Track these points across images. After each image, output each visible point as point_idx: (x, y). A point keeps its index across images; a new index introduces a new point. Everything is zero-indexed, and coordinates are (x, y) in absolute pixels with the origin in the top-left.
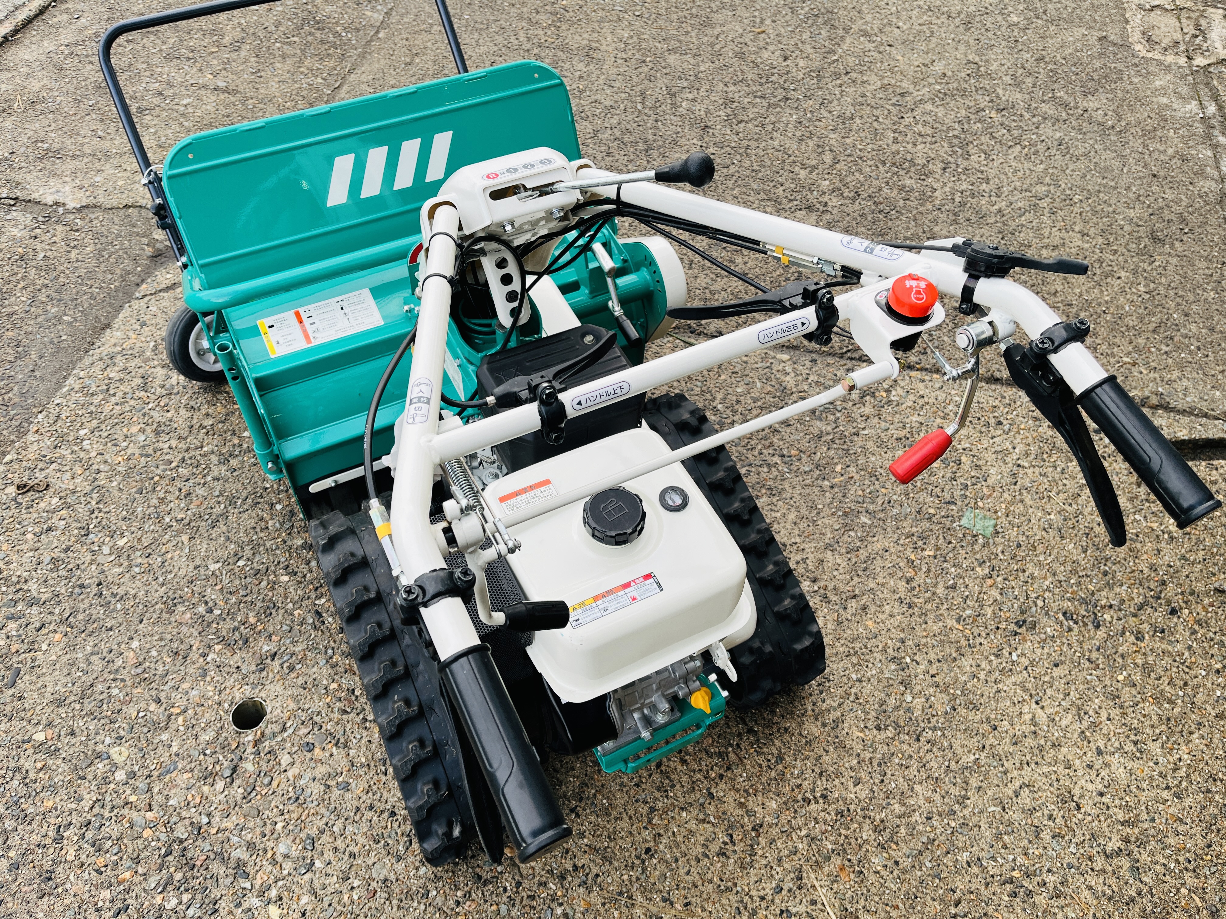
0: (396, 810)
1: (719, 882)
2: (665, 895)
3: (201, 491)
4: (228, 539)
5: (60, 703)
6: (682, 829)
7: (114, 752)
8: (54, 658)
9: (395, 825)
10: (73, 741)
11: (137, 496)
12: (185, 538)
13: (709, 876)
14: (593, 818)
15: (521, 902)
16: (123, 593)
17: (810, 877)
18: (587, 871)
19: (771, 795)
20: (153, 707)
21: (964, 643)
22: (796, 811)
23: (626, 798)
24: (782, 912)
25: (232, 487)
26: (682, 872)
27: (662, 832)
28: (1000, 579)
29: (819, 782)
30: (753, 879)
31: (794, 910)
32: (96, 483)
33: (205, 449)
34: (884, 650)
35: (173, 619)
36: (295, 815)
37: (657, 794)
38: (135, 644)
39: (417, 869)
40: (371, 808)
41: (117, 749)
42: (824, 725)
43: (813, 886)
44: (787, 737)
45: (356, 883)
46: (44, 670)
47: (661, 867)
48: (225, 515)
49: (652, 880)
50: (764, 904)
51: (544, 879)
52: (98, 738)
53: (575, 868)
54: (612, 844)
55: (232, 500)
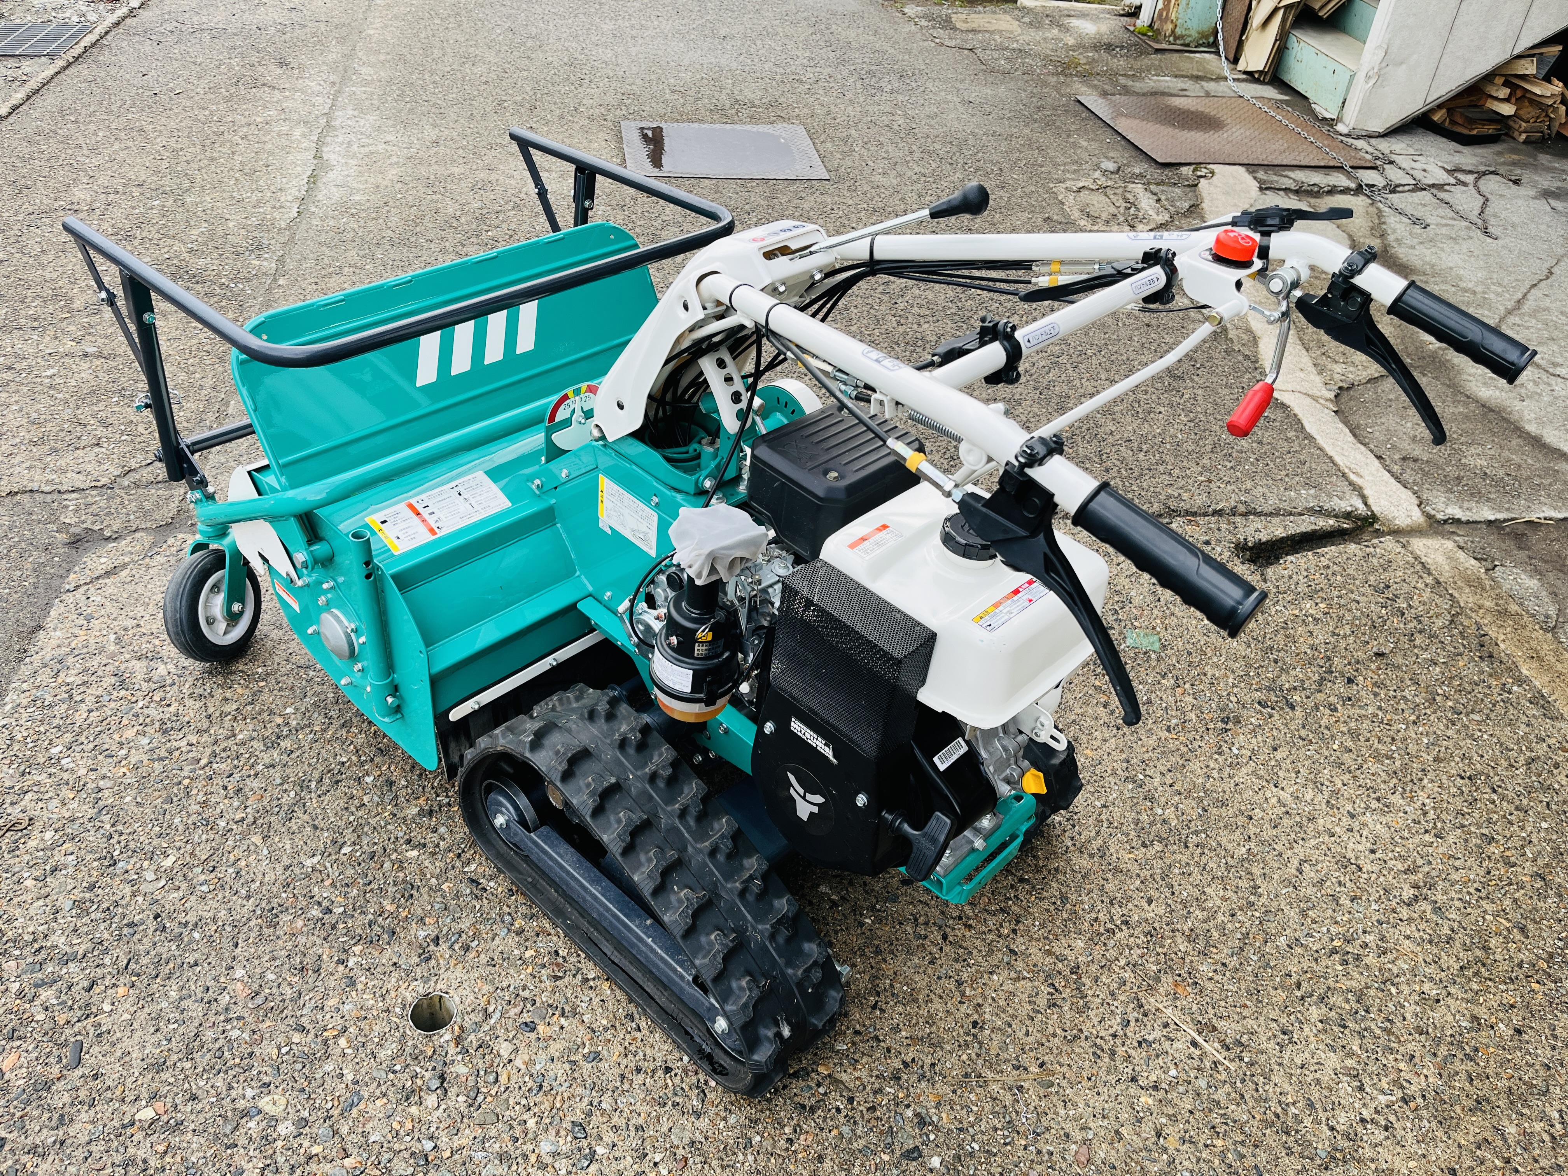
0: (670, 1065)
1: (1063, 1034)
2: (1015, 1062)
3: (254, 784)
4: (315, 827)
5: (160, 1067)
6: (1001, 993)
7: (264, 1103)
8: (126, 1016)
9: (677, 1081)
10: (199, 1107)
11: (166, 806)
12: (257, 839)
13: (1051, 1030)
14: (900, 1009)
15: (863, 1117)
16: (195, 919)
17: (1151, 1002)
18: (920, 1063)
19: (1073, 935)
20: (296, 1038)
21: (1184, 749)
22: (1105, 944)
23: (926, 978)
24: (1140, 1043)
25: (296, 772)
26: (1020, 1034)
27: (980, 1001)
28: (1187, 686)
29: (1113, 911)
30: (1095, 1021)
31: (1150, 1038)
32: (101, 804)
33: (240, 736)
34: (1114, 773)
35: (280, 932)
36: (547, 1105)
37: (958, 966)
38: (239, 973)
39: (725, 1119)
40: (639, 1070)
41: (267, 1099)
42: (1092, 856)
43: (1158, 1010)
44: (1060, 877)
45: (658, 1157)
46: (118, 1035)
47: (997, 1038)
48: (300, 802)
49: (993, 1052)
50: (1118, 1041)
51: (877, 1086)
52: (234, 1093)
53: (905, 1064)
54: (934, 1029)
55: (303, 785)
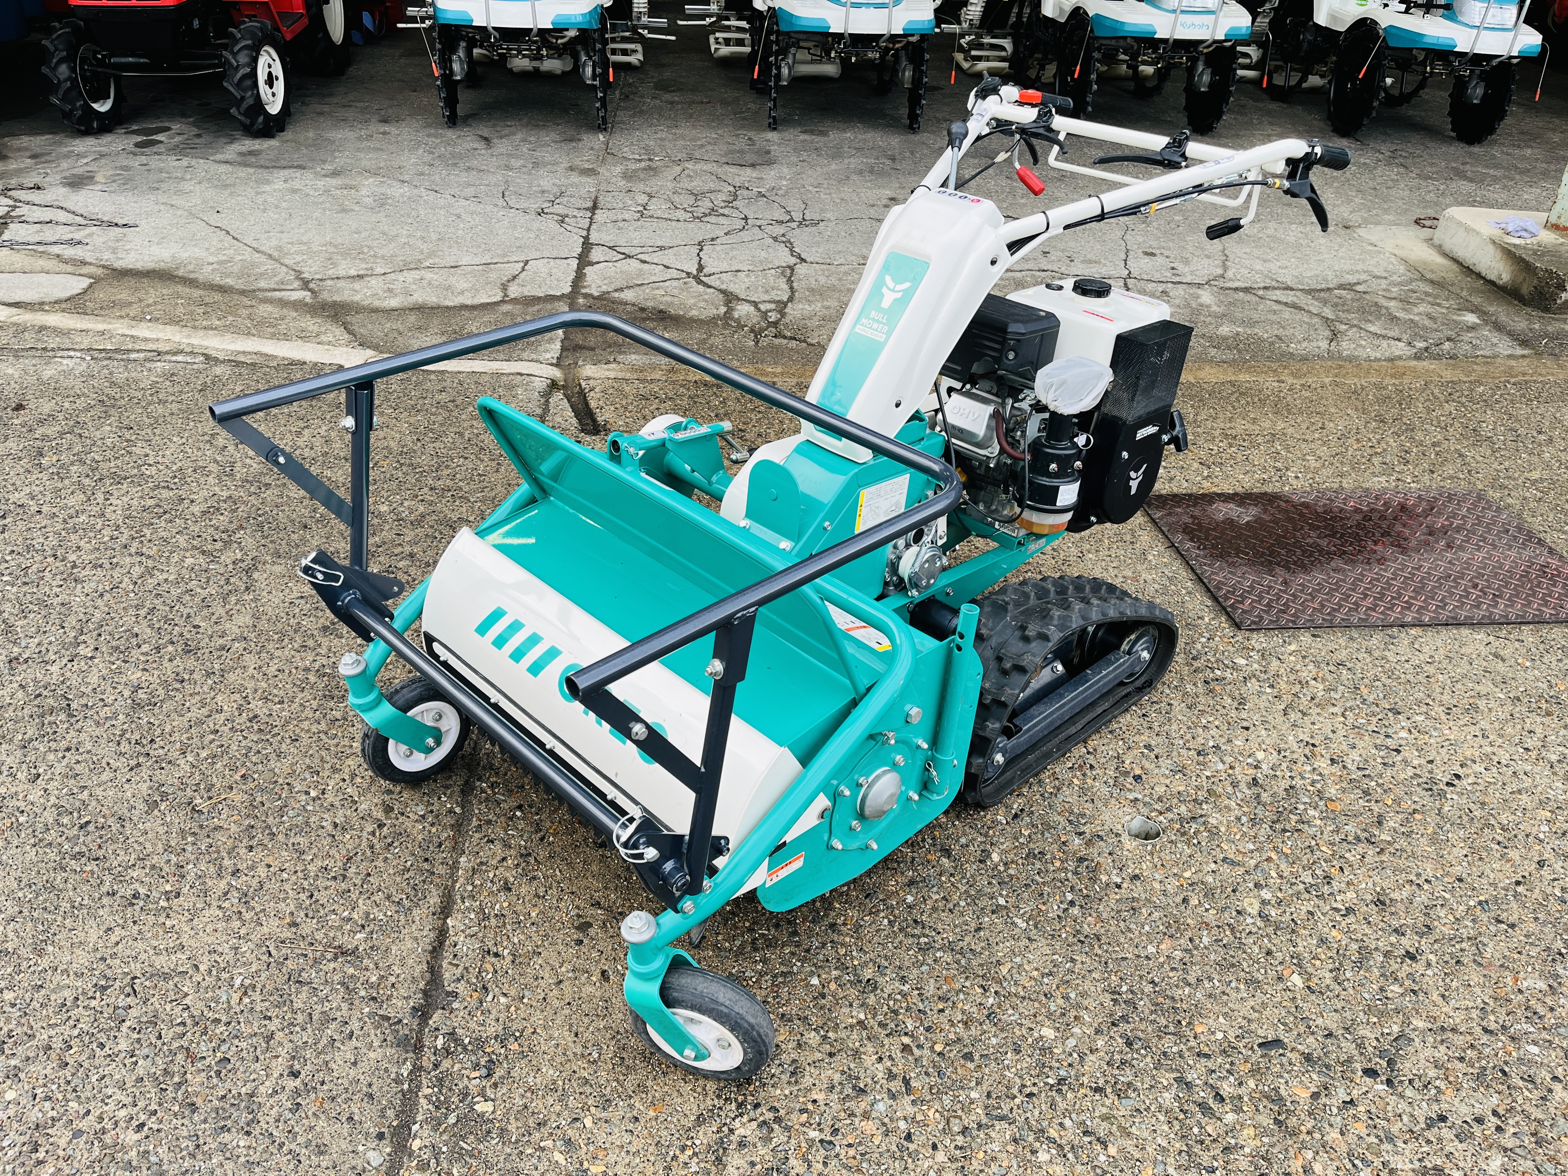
3: (930, 988)
4: (978, 930)
5: (1252, 983)
7: (1254, 909)
8: (1221, 1019)
10: (1274, 948)
11: (977, 1057)
12: (1004, 970)
16: (1107, 995)
20: (1194, 901)
25: (907, 957)
32: (984, 1120)
33: (862, 1016)
35: (1102, 931)
38: (1151, 949)
41: (1249, 910)
46: (1240, 1020)
48: (950, 947)
52: (1254, 930)
55: (924, 950)
